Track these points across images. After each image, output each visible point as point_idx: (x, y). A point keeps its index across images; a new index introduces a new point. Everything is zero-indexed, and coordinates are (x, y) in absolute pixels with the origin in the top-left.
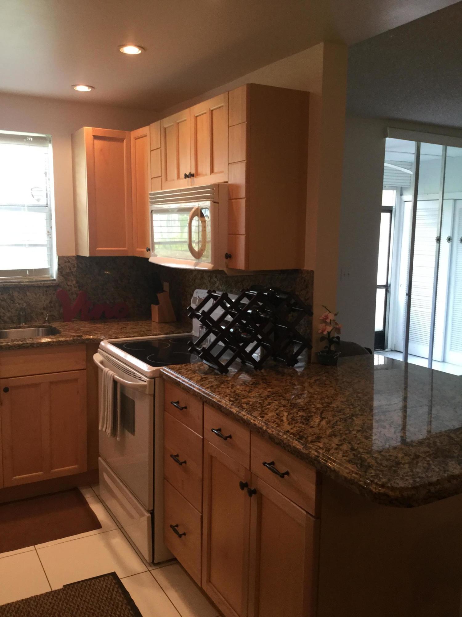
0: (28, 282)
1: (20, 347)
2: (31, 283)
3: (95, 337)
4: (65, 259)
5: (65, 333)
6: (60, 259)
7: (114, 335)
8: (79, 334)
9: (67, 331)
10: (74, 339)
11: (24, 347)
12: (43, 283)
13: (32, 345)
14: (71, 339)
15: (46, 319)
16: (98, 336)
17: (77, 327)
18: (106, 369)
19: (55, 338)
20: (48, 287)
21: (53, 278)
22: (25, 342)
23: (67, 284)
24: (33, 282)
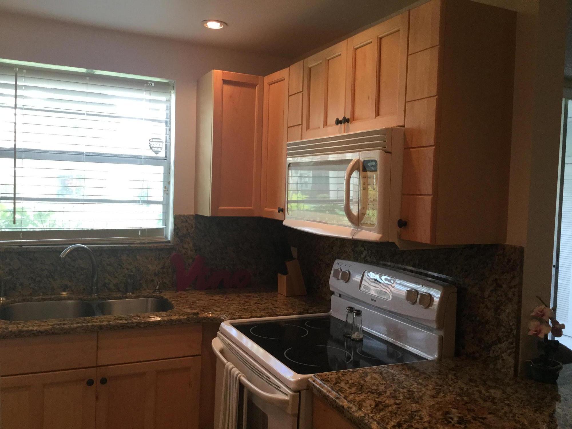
0: (140, 243)
1: (123, 327)
2: (142, 245)
3: (214, 315)
4: (182, 218)
5: (179, 309)
6: (177, 218)
7: (237, 314)
8: (195, 311)
9: (181, 305)
10: (189, 318)
11: (128, 327)
12: (156, 245)
13: (138, 325)
14: (185, 317)
15: (157, 288)
16: (217, 314)
17: (192, 299)
18: (230, 365)
19: (167, 316)
20: (161, 250)
21: (168, 239)
22: (130, 321)
23: (183, 247)
24: (144, 243)
